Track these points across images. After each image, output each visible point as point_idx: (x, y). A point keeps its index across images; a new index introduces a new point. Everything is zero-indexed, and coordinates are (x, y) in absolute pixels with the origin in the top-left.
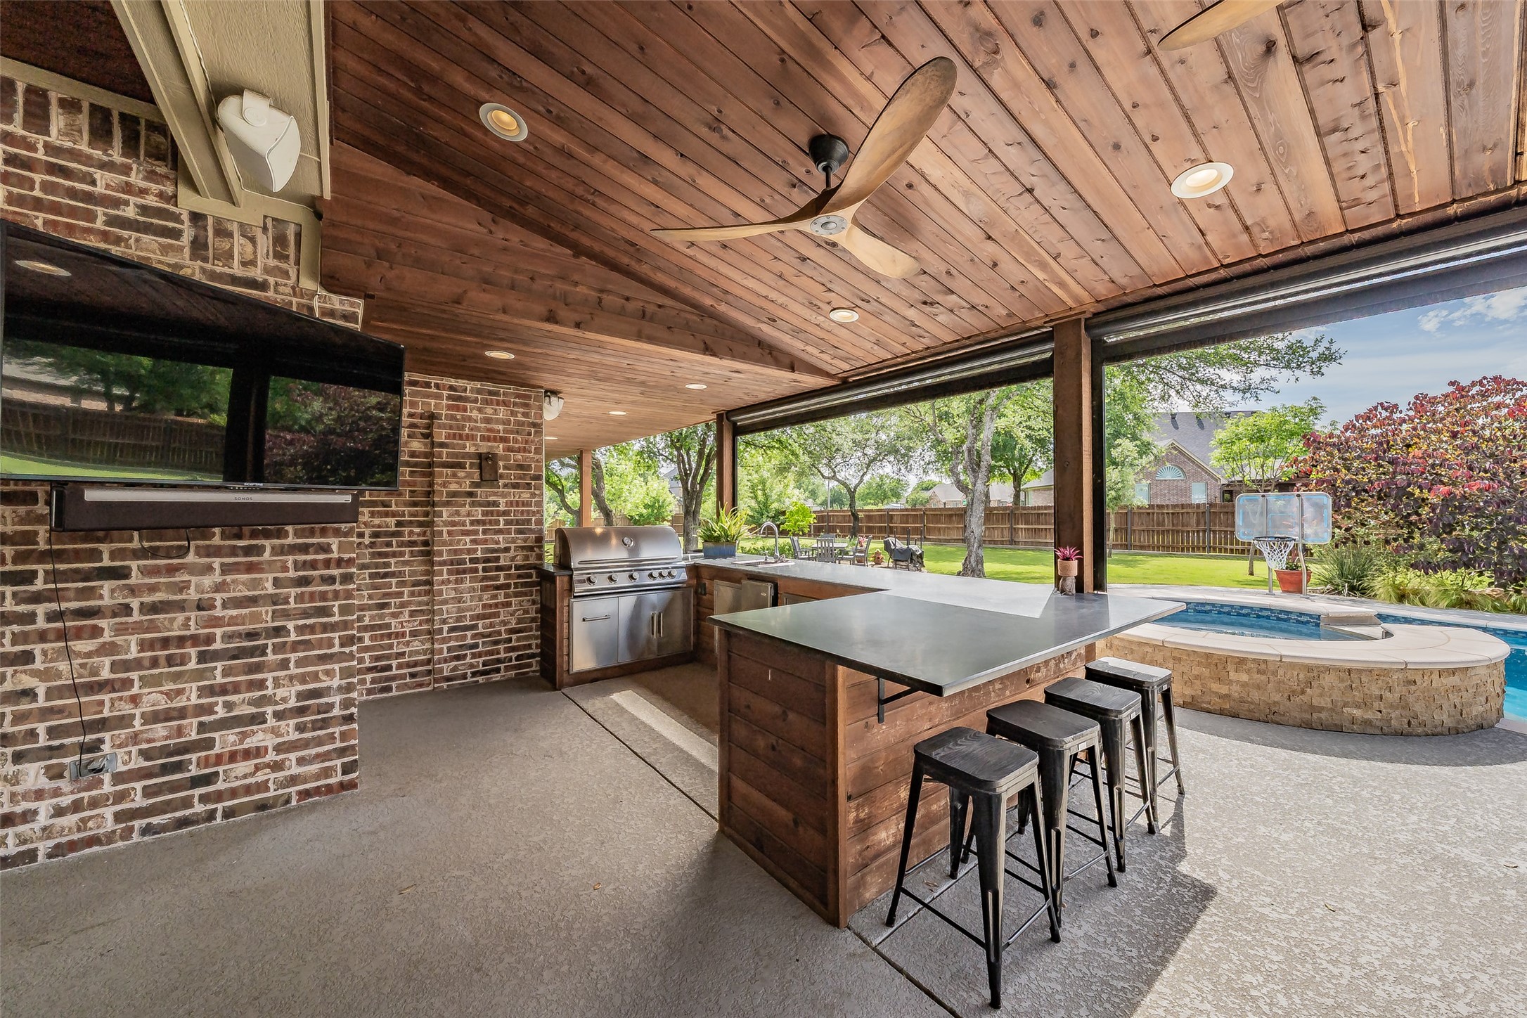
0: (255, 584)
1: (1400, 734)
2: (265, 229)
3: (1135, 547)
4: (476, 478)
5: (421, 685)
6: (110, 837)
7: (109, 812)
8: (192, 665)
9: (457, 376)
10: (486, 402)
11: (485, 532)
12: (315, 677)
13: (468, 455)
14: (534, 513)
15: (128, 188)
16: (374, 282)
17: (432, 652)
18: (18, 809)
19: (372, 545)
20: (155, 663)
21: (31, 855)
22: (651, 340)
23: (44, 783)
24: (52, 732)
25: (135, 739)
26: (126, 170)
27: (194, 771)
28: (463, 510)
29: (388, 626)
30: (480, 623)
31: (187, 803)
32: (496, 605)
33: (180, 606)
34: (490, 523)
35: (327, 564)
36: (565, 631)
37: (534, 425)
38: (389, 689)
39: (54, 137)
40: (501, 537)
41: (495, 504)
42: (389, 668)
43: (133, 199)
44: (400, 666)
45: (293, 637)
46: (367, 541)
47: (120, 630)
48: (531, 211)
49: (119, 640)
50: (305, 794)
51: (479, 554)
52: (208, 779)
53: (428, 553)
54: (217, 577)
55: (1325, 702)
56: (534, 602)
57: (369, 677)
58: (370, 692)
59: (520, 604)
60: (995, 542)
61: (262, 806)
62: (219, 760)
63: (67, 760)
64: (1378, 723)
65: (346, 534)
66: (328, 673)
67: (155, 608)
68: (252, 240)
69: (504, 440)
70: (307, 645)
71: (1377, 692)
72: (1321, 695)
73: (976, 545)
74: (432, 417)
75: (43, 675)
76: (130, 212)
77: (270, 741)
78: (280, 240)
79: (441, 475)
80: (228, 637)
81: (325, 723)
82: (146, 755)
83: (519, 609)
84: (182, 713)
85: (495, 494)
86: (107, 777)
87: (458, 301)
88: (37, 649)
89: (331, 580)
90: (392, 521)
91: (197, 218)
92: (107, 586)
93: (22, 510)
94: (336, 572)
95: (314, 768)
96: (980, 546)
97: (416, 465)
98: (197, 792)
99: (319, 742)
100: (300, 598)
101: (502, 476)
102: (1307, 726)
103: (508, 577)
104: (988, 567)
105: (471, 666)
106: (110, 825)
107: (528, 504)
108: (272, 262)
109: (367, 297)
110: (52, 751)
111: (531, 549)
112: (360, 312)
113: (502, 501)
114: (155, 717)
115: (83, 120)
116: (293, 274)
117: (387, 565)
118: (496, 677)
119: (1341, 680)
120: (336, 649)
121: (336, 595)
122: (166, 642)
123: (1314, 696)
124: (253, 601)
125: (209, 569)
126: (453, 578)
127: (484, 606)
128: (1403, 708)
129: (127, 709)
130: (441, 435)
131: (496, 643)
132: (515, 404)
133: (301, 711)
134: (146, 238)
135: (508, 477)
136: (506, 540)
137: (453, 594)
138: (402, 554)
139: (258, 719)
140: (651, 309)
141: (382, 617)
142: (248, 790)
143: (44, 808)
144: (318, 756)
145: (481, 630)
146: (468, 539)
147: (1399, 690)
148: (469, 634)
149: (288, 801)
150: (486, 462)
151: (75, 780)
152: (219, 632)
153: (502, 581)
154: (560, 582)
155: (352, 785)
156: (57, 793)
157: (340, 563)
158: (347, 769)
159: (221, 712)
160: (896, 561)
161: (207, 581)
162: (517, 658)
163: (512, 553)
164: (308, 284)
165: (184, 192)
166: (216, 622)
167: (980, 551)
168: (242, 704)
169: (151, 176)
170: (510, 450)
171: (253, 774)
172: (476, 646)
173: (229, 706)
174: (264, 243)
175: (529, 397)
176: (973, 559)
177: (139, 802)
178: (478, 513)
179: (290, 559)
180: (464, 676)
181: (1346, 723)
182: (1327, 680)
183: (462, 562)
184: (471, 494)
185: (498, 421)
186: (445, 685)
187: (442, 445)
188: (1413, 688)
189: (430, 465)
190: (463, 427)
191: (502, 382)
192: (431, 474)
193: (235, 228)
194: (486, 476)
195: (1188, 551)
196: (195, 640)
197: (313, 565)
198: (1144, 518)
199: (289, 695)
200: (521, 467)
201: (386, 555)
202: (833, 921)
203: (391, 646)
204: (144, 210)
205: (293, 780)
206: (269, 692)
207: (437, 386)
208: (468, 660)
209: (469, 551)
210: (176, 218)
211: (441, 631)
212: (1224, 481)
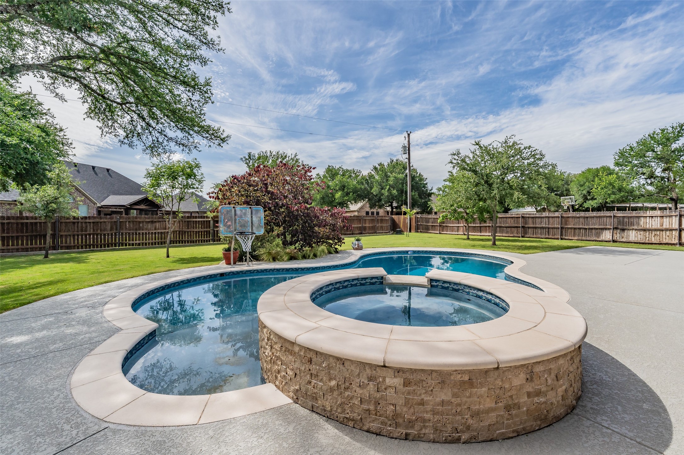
195: (105, 247)
212: (99, 205)
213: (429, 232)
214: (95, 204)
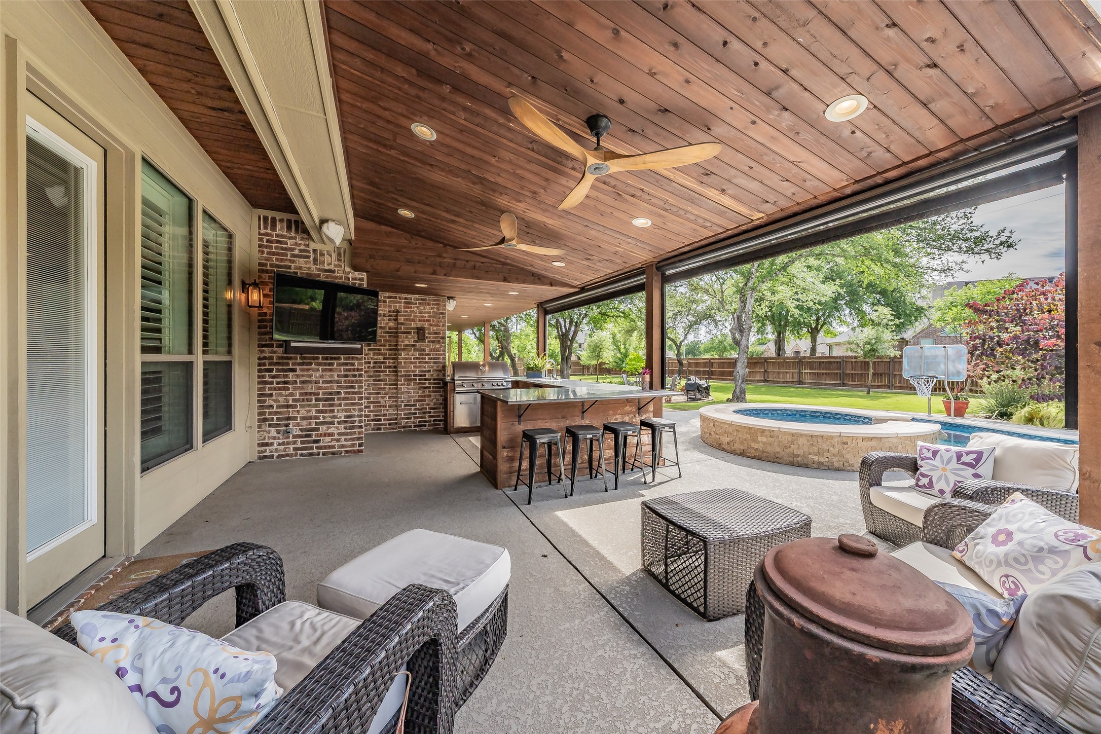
0: (332, 376)
1: (838, 470)
2: (334, 251)
4: (416, 338)
5: (393, 429)
6: (291, 455)
7: (291, 447)
8: (313, 402)
9: (408, 293)
10: (420, 304)
11: (420, 363)
12: (350, 410)
13: (413, 328)
14: (441, 355)
15: (296, 244)
16: (368, 267)
17: (397, 414)
18: (270, 441)
19: (374, 367)
20: (303, 400)
21: (272, 456)
22: (477, 278)
23: (275, 434)
24: (278, 419)
25: (298, 425)
26: (295, 238)
27: (314, 438)
28: (410, 353)
29: (380, 402)
30: (418, 404)
31: (312, 448)
32: (425, 396)
33: (310, 382)
34: (422, 358)
35: (354, 370)
36: (452, 408)
37: (442, 313)
38: (380, 429)
39: (278, 232)
40: (427, 365)
41: (424, 350)
42: (380, 420)
43: (298, 248)
44: (385, 420)
45: (343, 395)
46: (372, 365)
47: (295, 389)
48: (423, 233)
49: (294, 392)
50: (347, 452)
51: (417, 373)
52: (317, 441)
53: (396, 371)
54: (320, 373)
55: (800, 452)
56: (441, 396)
57: (372, 423)
58: (373, 429)
59: (435, 396)
60: (787, 382)
61: (333, 453)
62: (321, 435)
63: (281, 429)
64: (826, 464)
65: (360, 360)
66: (354, 409)
67: (303, 382)
68: (331, 256)
69: (428, 321)
70: (347, 399)
71: (826, 448)
72: (798, 448)
73: (741, 383)
74: (398, 311)
75: (276, 401)
76: (296, 252)
77: (336, 432)
78: (339, 255)
79: (401, 337)
80: (324, 394)
81: (353, 428)
82: (301, 430)
83: (433, 399)
84: (310, 418)
85: (424, 346)
86: (291, 436)
87: (398, 270)
88: (274, 392)
89: (355, 376)
90: (382, 357)
91: (315, 251)
92: (291, 374)
93: (270, 349)
94: (357, 373)
95: (349, 443)
96: (743, 383)
97: (391, 333)
98: (315, 445)
99: (351, 434)
100: (345, 382)
101: (427, 337)
102: (791, 464)
103: (430, 383)
105: (414, 422)
106: (292, 451)
107: (439, 350)
108: (337, 263)
109: (367, 272)
110: (278, 425)
111: (440, 371)
112: (365, 278)
113: (427, 349)
114: (303, 418)
115: (285, 225)
116: (343, 266)
117: (380, 376)
118: (424, 429)
119: (808, 441)
120: (357, 401)
121: (357, 382)
122: (306, 394)
123: (794, 449)
124: (330, 382)
125: (318, 370)
126: (406, 383)
127: (419, 396)
128: (840, 456)
129: (296, 415)
130: (401, 319)
131: (424, 413)
132: (433, 304)
133: (346, 422)
134: (301, 260)
135: (430, 338)
136: (429, 367)
137: (406, 390)
138: (385, 371)
139: (332, 423)
140: (478, 264)
141: (377, 398)
142: (330, 447)
143: (276, 442)
144: (351, 439)
145: (418, 407)
146: (412, 366)
147: (838, 447)
148: (413, 408)
149: (341, 453)
150: (420, 331)
151: (283, 435)
152: (321, 392)
153: (427, 385)
154: (449, 386)
155: (361, 451)
156: (279, 438)
157: (358, 370)
158: (360, 445)
159: (321, 419)
161: (318, 374)
162: (434, 421)
163: (431, 373)
164: (348, 269)
165: (311, 243)
166: (320, 388)
168: (328, 417)
169: (302, 239)
170: (431, 325)
171: (331, 442)
172: (416, 414)
173: (324, 417)
174: (334, 256)
175: (439, 301)
176: (738, 391)
177: (299, 445)
178: (417, 354)
179: (342, 368)
180: (411, 427)
181: (810, 464)
182: (801, 441)
183: (410, 376)
184: (413, 346)
185: (426, 312)
186: (403, 430)
187: (402, 324)
188: (846, 446)
189: (397, 333)
190: (411, 316)
191: (428, 294)
192: (397, 337)
193: (325, 252)
194: (420, 338)
196: (314, 394)
197: (349, 370)
199: (342, 416)
200: (436, 333)
201: (379, 372)
202: (497, 488)
203: (381, 411)
204: (301, 251)
205: (343, 446)
206: (336, 414)
207: (400, 298)
208: (412, 420)
209: (413, 371)
210: (309, 252)
211: (401, 406)
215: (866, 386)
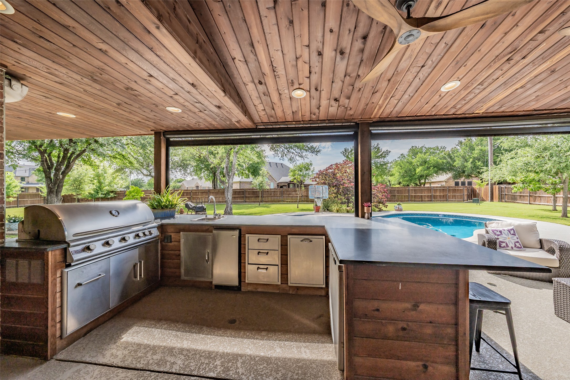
3: (264, 202)
73: (230, 203)
96: (231, 204)
104: (234, 211)
160: (197, 212)
167: (231, 206)
176: (229, 209)
198: (267, 193)
212: (278, 182)
213: (516, 202)
214: (276, 182)
215: (258, 202)
